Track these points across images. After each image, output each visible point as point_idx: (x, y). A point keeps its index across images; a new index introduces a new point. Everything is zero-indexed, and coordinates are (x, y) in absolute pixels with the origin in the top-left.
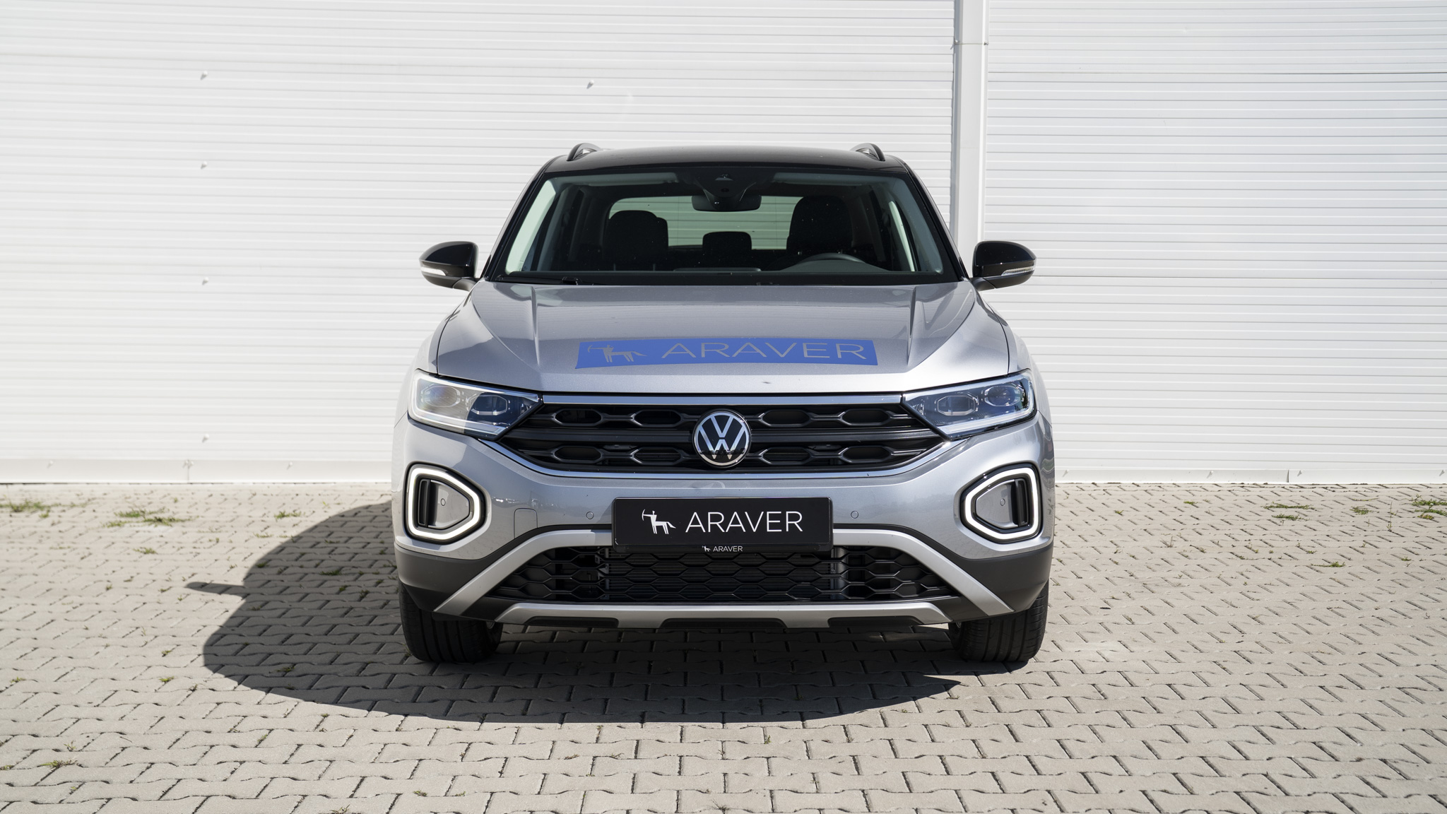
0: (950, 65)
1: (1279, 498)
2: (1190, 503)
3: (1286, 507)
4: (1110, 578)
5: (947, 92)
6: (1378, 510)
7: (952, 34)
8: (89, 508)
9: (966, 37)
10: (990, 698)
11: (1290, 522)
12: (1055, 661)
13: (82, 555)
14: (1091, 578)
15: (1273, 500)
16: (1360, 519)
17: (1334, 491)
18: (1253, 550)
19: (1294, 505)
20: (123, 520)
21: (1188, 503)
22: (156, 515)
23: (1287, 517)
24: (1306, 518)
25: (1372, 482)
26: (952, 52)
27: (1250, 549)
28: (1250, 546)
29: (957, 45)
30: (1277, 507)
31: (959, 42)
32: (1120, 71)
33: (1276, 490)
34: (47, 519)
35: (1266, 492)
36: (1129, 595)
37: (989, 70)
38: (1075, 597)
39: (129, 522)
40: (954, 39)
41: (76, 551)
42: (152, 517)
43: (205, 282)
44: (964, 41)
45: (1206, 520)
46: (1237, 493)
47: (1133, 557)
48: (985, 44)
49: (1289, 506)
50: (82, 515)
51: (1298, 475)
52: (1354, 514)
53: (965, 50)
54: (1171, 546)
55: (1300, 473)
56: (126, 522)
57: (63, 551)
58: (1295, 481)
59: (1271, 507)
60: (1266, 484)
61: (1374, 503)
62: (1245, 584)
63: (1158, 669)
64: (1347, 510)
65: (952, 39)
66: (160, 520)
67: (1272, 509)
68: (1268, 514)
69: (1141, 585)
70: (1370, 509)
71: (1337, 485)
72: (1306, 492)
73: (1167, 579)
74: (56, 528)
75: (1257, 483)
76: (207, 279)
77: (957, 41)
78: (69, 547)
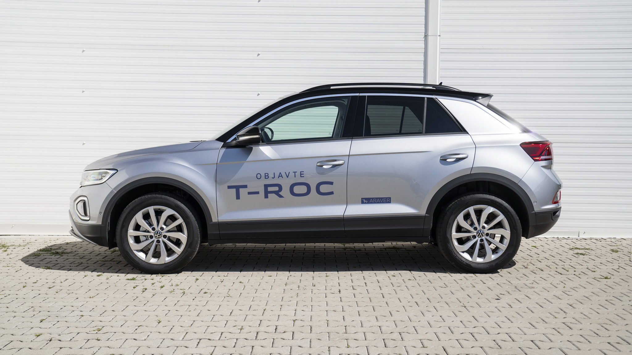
0: (423, 46)
1: (575, 244)
2: (534, 247)
3: (579, 249)
4: (499, 284)
5: (422, 58)
6: (623, 251)
7: (424, 31)
8: (26, 247)
9: (430, 33)
10: (443, 347)
11: (581, 256)
12: (474, 327)
13: (17, 270)
14: (490, 283)
15: (573, 245)
16: (615, 255)
17: (601, 241)
18: (566, 270)
19: (583, 248)
20: (41, 253)
21: (533, 246)
22: (56, 250)
23: (580, 254)
24: (589, 254)
25: (619, 237)
26: (424, 40)
27: (565, 269)
28: (564, 268)
29: (426, 36)
30: (575, 249)
31: (427, 35)
32: (501, 48)
33: (574, 241)
34: (6, 252)
35: (569, 242)
36: (509, 293)
37: (441, 48)
38: (483, 293)
39: (43, 254)
40: (425, 34)
41: (15, 268)
42: (54, 251)
43: (84, 144)
44: (429, 35)
45: (542, 255)
46: (555, 242)
47: (509, 273)
48: (439, 36)
49: (581, 248)
50: (22, 250)
51: (584, 234)
52: (612, 253)
53: (430, 39)
54: (527, 268)
55: (585, 233)
56: (42, 254)
57: (8, 268)
58: (582, 236)
59: (572, 249)
60: (569, 238)
61: (620, 247)
62: (564, 287)
63: (526, 332)
64: (608, 251)
65: (424, 33)
66: (57, 253)
67: (573, 250)
68: (571, 252)
69: (514, 287)
70: (619, 250)
71: (602, 238)
72: (588, 242)
73: (526, 284)
74: (9, 257)
75: (565, 237)
76: (85, 142)
77: (426, 35)
78: (12, 266)
